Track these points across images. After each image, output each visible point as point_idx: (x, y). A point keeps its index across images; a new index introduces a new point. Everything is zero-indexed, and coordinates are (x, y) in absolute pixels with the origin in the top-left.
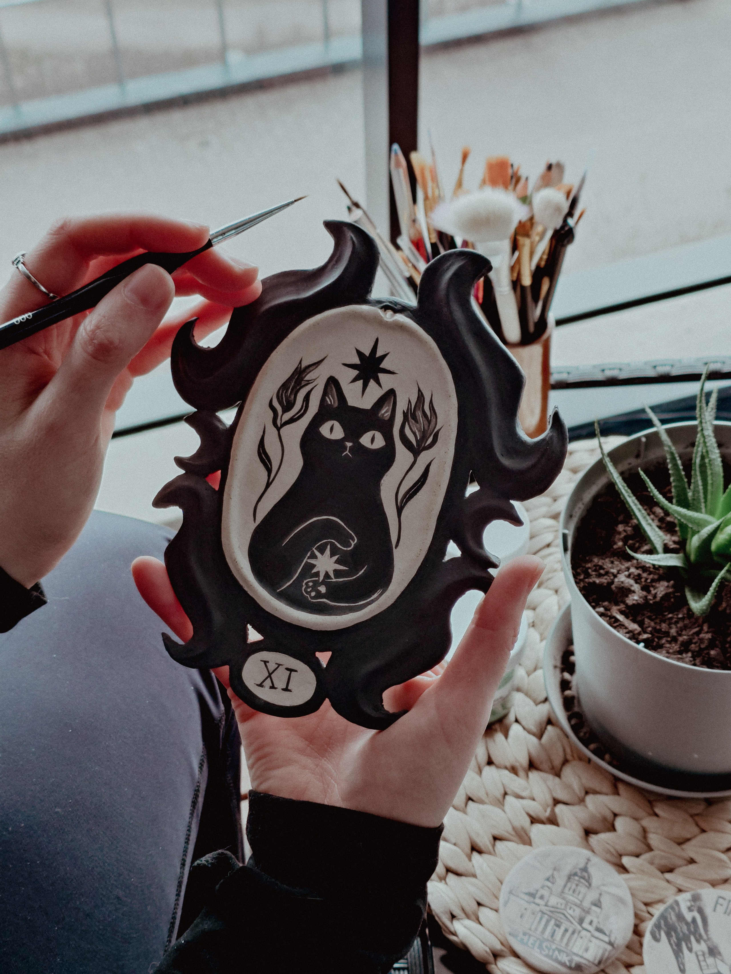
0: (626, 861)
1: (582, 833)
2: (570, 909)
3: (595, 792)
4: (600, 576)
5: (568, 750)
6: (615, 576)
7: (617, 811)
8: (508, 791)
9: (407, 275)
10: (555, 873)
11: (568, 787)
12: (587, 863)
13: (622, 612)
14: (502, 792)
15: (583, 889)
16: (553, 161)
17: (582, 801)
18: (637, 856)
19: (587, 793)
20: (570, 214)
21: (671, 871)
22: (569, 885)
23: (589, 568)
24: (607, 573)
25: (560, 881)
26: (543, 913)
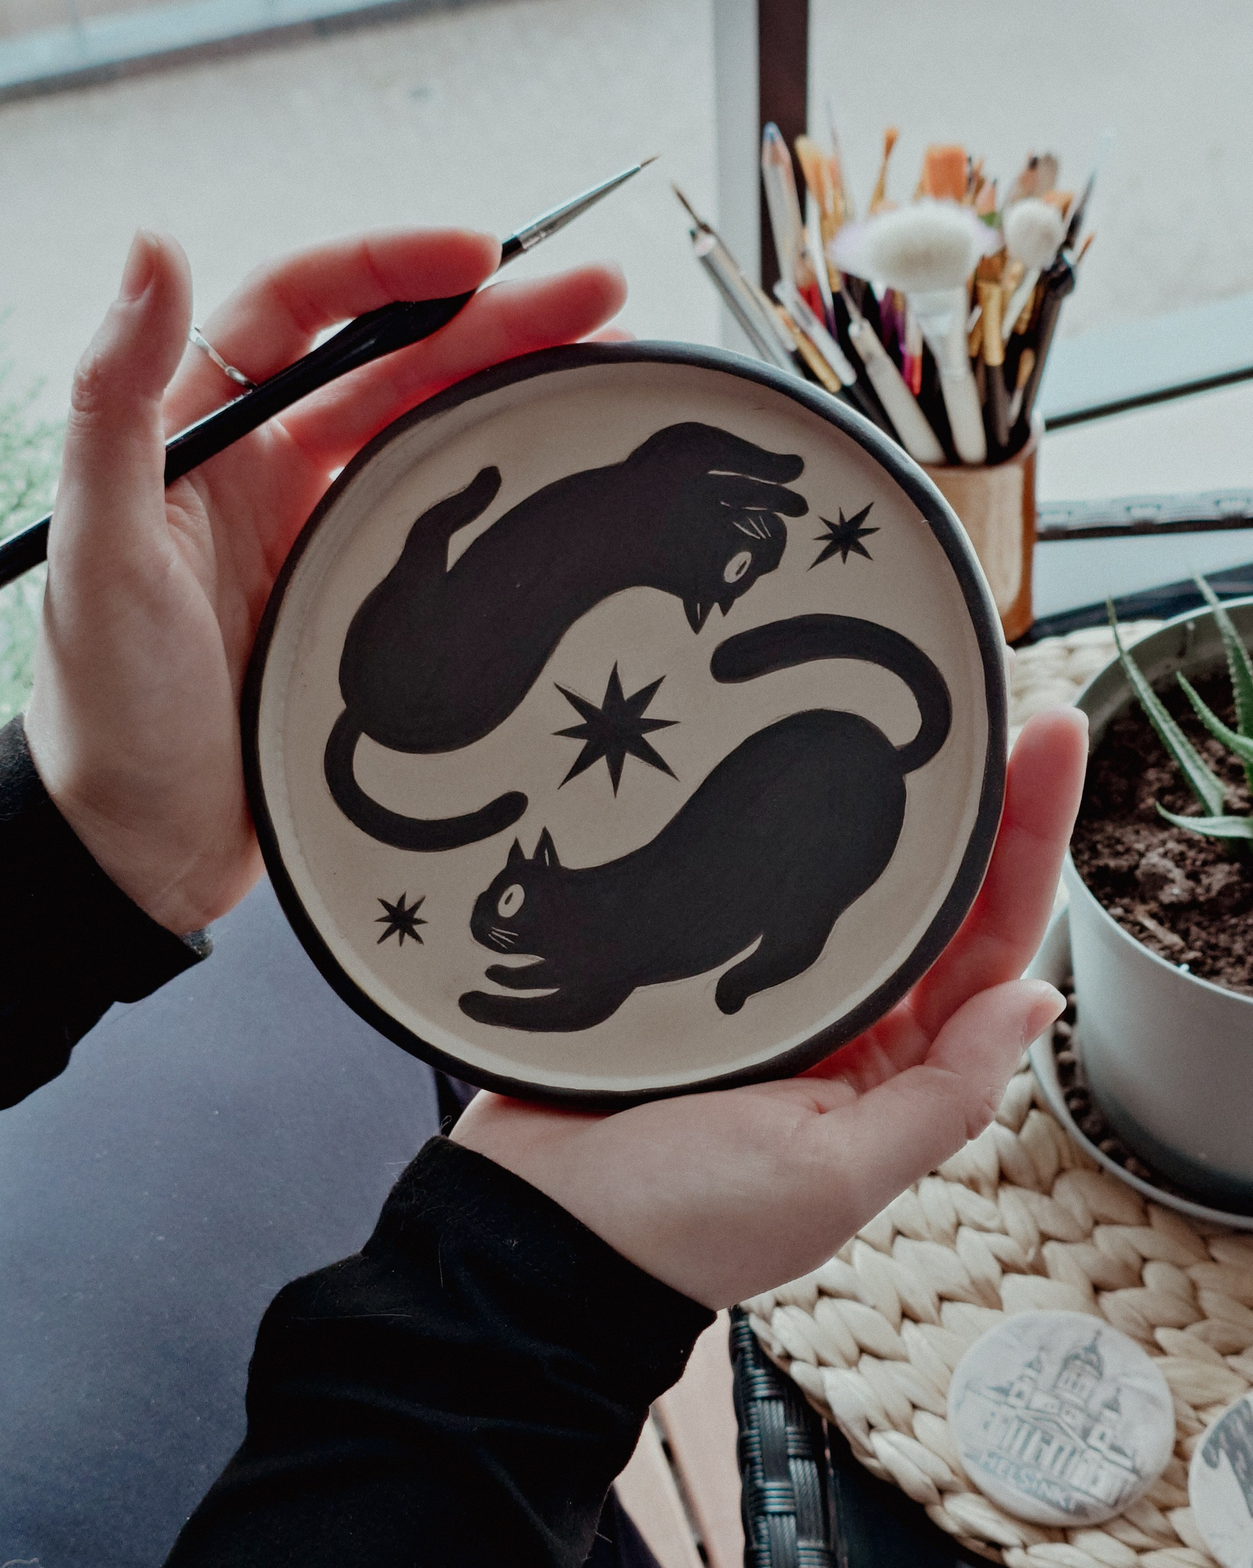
0: (1162, 1336)
1: (1089, 1290)
2: (1067, 1414)
3: (1112, 1222)
4: (1117, 855)
5: (1066, 1153)
6: (1142, 855)
7: (1146, 1253)
8: (964, 1220)
9: (792, 347)
10: (1044, 1356)
11: (1065, 1213)
12: (1096, 1339)
13: (1153, 915)
14: (953, 1220)
15: (1088, 1382)
16: (1040, 152)
17: (1088, 1236)
18: (1182, 1327)
19: (1097, 1223)
20: (1068, 243)
21: (1237, 1352)
22: (1065, 1374)
23: (1098, 842)
24: (1128, 850)
25: (1051, 1369)
26: (1022, 1421)
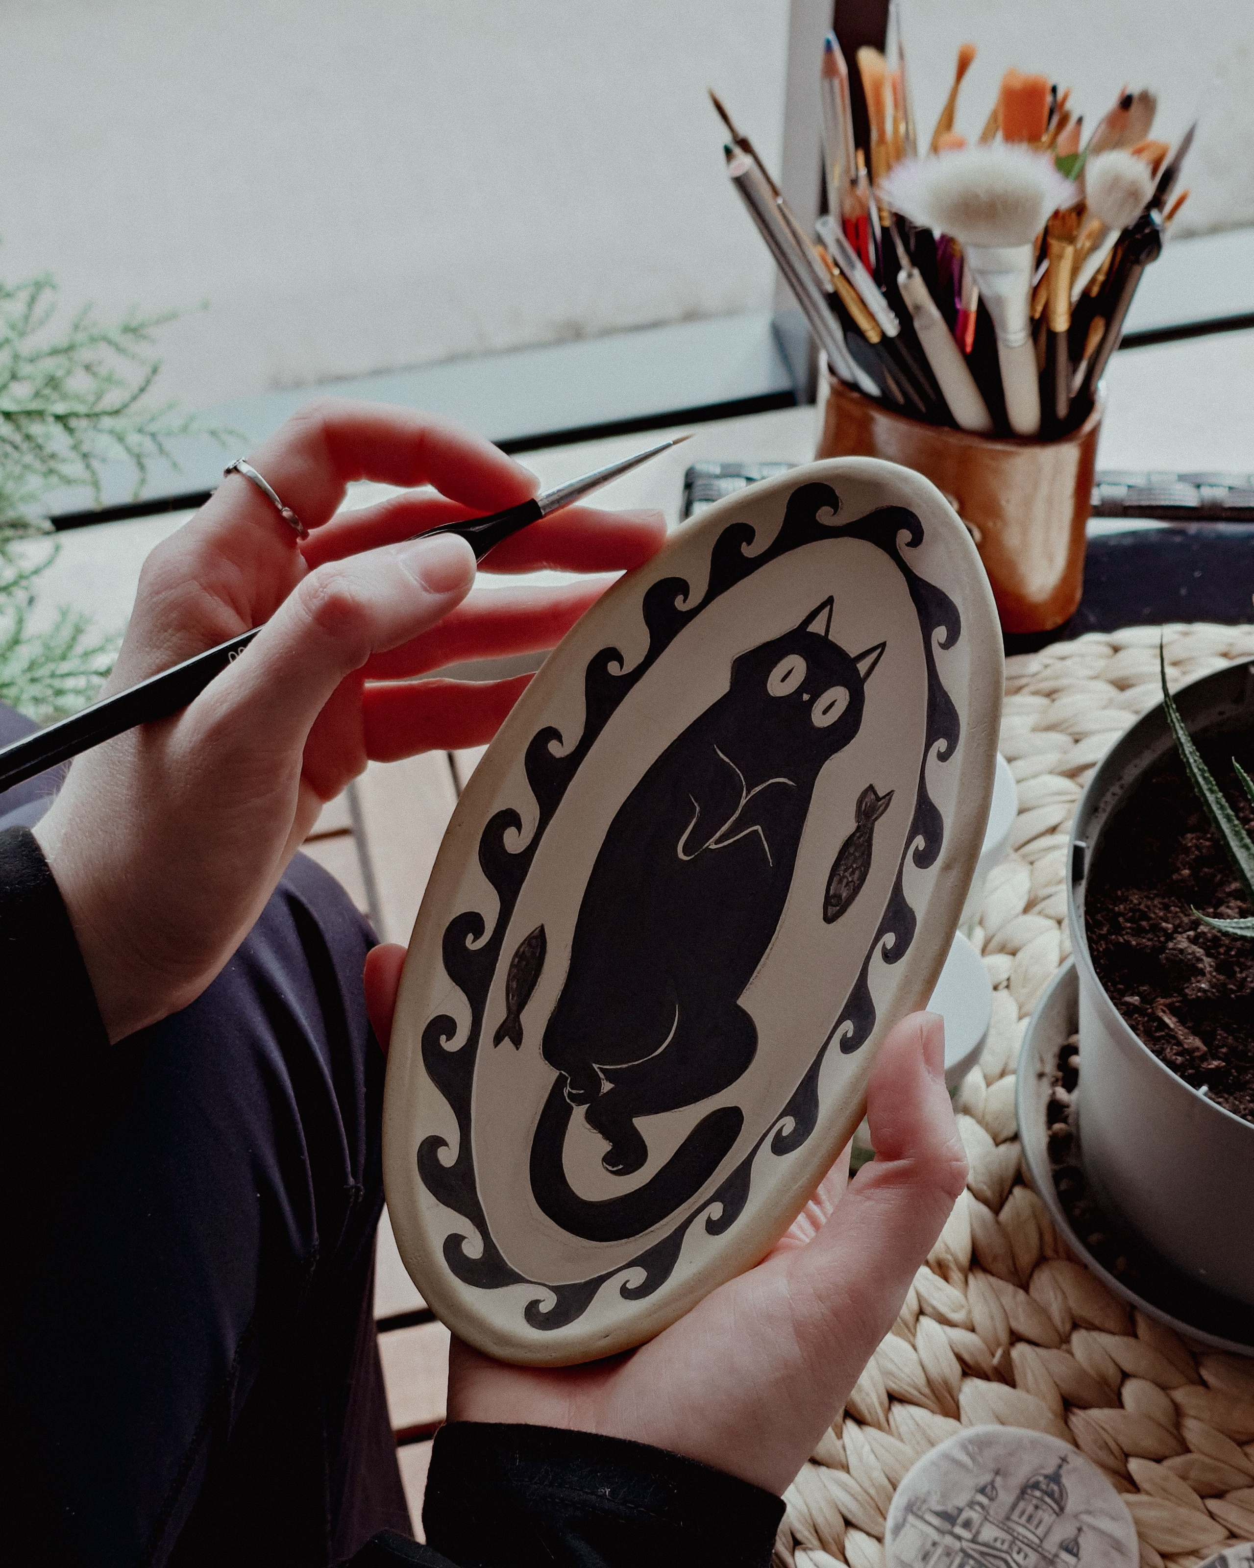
0: (1135, 1466)
1: (1057, 1405)
2: (1018, 1553)
3: (1091, 1327)
4: (1138, 932)
5: (1048, 1238)
6: (1170, 937)
7: (1128, 1367)
8: (928, 1310)
10: (999, 1480)
11: (1041, 1311)
12: (1060, 1467)
13: (1173, 1010)
14: (915, 1308)
15: (1047, 1517)
16: (1134, 89)
17: (1064, 1340)
18: (1159, 1460)
19: (1075, 1326)
20: (1157, 202)
21: (1219, 1495)
22: (1022, 1504)
23: (1120, 914)
24: (1156, 928)
25: (1006, 1497)
26: (967, 1555)
